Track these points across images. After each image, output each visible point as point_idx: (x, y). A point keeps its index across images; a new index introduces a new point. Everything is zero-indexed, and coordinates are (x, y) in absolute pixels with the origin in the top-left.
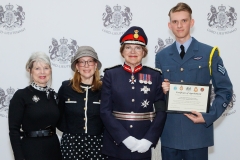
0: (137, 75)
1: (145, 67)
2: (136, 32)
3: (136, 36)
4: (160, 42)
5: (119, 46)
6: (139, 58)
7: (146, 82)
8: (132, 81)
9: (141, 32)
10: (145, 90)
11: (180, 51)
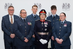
3: (43, 12)
4: (49, 13)
6: (44, 18)
7: (46, 24)
8: (42, 24)
9: (45, 11)
11: (34, 16)
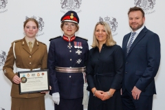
0: (72, 42)
1: (77, 37)
2: (72, 14)
3: (72, 17)
5: (60, 23)
6: (73, 31)
7: (79, 47)
8: (70, 46)
10: (79, 52)
